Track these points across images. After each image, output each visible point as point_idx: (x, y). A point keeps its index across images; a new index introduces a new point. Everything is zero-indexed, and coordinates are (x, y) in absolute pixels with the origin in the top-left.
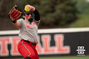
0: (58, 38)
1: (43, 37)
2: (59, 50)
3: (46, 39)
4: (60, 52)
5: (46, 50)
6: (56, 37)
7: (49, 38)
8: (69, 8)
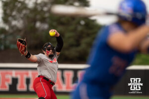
1: (66, 73)
3: (68, 75)
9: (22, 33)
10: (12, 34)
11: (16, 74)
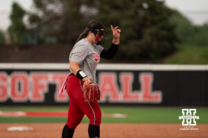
0: (144, 78)
1: (123, 76)
2: (146, 96)
3: (126, 79)
4: (147, 100)
5: (125, 96)
6: (142, 77)
7: (131, 77)
8: (165, 33)
9: (61, 22)
10: (47, 23)
11: (54, 78)
